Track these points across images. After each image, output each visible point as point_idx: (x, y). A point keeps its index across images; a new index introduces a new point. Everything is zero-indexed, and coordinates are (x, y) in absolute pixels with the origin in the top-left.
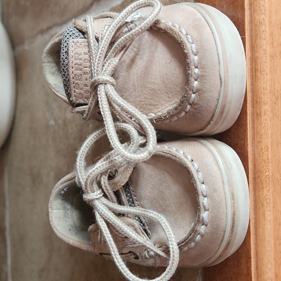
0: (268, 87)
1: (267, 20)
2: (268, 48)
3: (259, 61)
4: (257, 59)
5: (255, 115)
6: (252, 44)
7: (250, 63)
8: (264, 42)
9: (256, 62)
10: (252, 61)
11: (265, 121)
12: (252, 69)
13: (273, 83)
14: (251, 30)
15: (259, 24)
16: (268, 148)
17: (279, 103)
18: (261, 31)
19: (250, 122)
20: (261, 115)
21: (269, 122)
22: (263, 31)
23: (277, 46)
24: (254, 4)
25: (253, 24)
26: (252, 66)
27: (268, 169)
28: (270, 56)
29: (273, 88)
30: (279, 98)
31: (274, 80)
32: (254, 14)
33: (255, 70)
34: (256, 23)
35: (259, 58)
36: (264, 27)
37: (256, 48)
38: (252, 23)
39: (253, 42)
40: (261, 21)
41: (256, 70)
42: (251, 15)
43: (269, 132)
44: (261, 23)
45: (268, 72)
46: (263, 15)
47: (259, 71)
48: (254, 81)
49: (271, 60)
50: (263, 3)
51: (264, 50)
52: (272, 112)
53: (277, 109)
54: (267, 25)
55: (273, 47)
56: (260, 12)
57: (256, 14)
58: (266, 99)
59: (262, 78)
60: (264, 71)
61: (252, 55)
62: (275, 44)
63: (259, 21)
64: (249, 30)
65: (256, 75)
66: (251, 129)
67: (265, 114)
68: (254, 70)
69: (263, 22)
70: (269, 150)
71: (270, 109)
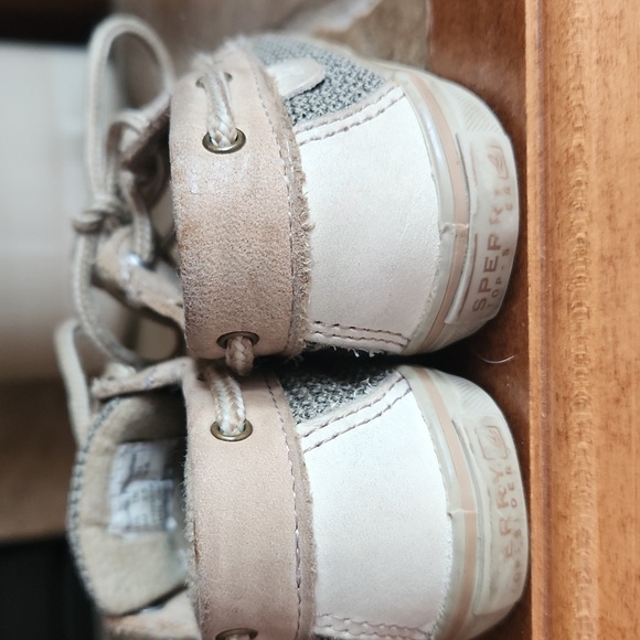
0: (593, 355)
1: (591, 150)
2: (595, 235)
3: (563, 274)
4: (560, 268)
5: (552, 435)
6: (547, 220)
7: (539, 278)
8: (581, 218)
9: (556, 275)
10: (547, 272)
11: (580, 457)
12: (547, 297)
13: (610, 339)
14: (545, 178)
15: (567, 162)
16: (588, 538)
17: (633, 398)
18: (572, 182)
19: (537, 455)
20: (567, 437)
21: (592, 459)
22: (579, 183)
23: (630, 225)
24: (553, 99)
25: (550, 160)
26: (546, 286)
27: (587, 598)
28: (602, 258)
29: (609, 357)
30: (634, 386)
31: (614, 329)
32: (553, 130)
33: (554, 302)
34: (557, 157)
35: (565, 267)
36: (580, 170)
37: (556, 234)
38: (546, 158)
39: (551, 216)
40: (572, 150)
41: (557, 301)
42: (545, 133)
43: (594, 489)
44: (570, 158)
45: (594, 309)
46: (578, 135)
47: (565, 304)
48: (550, 333)
49: (603, 272)
50: (580, 96)
51: (580, 240)
52: (605, 427)
53: (625, 417)
54: (592, 163)
55: (614, 230)
56: (570, 127)
57: (557, 131)
58: (584, 391)
59: (573, 326)
60: (580, 305)
61: (547, 253)
62: (622, 221)
63: (567, 150)
64: (538, 178)
65: (555, 315)
66: (541, 475)
67: (580, 434)
68: (551, 299)
69: (578, 155)
70: (591, 541)
71: (597, 421)
